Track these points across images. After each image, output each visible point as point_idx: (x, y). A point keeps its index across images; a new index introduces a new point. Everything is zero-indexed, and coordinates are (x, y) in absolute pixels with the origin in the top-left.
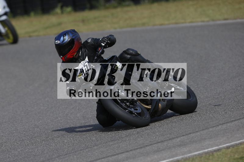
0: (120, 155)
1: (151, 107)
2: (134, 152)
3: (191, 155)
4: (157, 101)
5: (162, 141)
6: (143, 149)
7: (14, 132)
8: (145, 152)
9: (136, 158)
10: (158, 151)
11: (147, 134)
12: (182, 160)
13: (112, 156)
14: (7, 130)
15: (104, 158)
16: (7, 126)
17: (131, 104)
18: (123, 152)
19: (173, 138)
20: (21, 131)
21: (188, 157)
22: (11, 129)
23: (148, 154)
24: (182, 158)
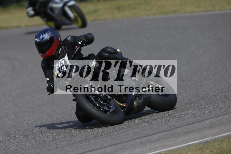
0: (152, 136)
1: (126, 105)
2: (166, 133)
3: (220, 137)
4: (132, 99)
5: (192, 123)
6: (174, 130)
7: (53, 113)
8: (177, 133)
9: (167, 139)
10: (189, 132)
11: (178, 116)
12: (212, 141)
13: (145, 137)
14: (46, 112)
15: (137, 139)
16: (46, 108)
17: (104, 102)
18: (155, 133)
19: (203, 120)
20: (59, 112)
21: (216, 138)
22: (50, 110)
23: (179, 135)
24: (212, 139)
